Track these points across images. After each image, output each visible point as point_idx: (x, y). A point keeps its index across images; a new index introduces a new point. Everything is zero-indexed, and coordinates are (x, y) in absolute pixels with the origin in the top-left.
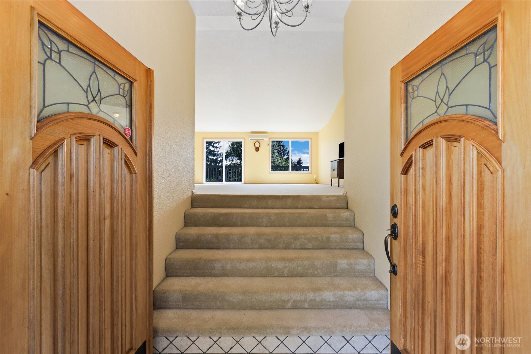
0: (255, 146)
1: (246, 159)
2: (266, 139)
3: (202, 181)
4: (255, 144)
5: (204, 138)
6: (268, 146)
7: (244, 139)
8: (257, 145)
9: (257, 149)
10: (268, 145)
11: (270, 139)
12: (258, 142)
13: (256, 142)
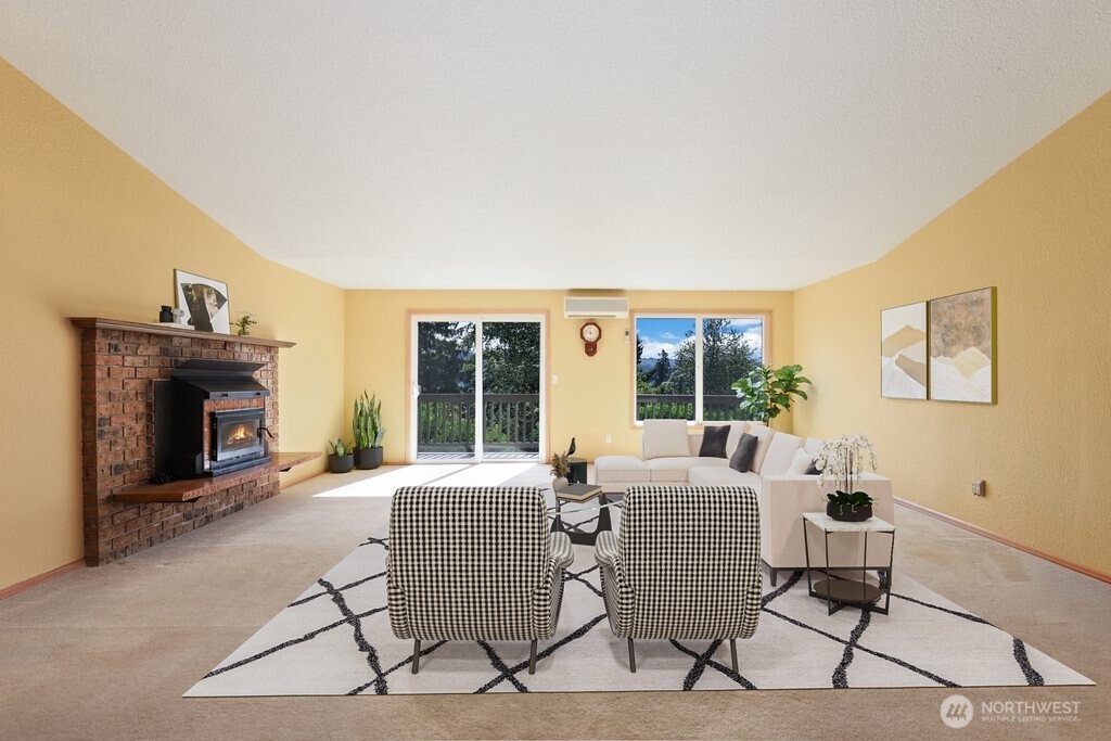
0: (582, 337)
1: (555, 379)
2: (623, 315)
3: (406, 453)
4: (582, 330)
5: (410, 312)
6: (628, 337)
7: (548, 314)
8: (591, 333)
9: (591, 348)
10: (627, 333)
11: (632, 312)
12: (595, 325)
13: (587, 324)
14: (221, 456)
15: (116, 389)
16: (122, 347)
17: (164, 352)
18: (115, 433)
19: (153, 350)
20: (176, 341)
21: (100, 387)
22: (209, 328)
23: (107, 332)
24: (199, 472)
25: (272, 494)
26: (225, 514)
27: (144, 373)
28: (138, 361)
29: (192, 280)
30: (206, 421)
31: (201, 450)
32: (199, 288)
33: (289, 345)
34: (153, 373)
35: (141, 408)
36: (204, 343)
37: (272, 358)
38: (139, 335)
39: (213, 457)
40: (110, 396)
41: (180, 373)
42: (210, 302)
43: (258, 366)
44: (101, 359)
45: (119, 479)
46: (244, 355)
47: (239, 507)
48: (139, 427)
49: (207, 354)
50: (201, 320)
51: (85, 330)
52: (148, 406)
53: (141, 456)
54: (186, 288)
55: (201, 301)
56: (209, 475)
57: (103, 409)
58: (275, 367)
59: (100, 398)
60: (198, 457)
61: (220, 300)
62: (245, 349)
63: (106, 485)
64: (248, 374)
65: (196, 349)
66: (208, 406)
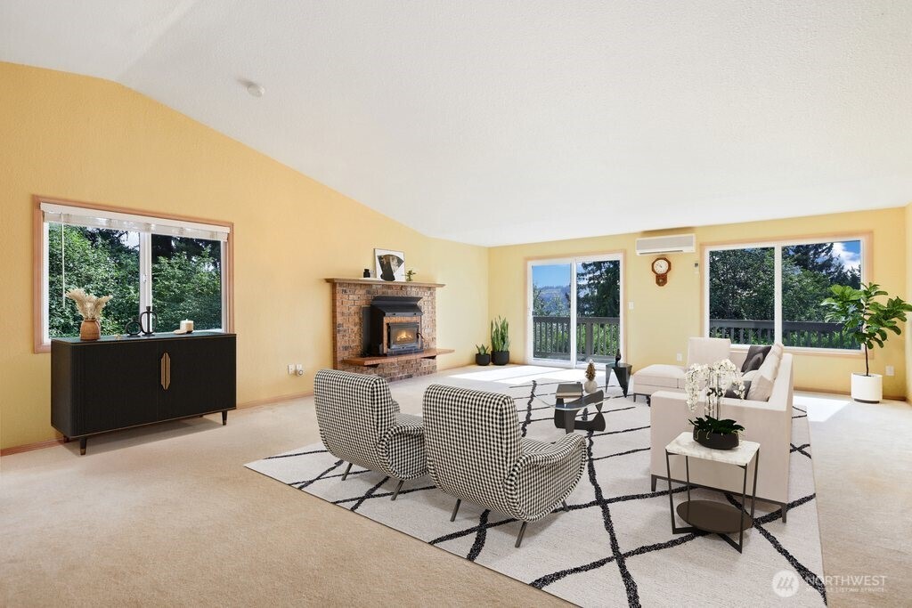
0: (653, 270)
1: (631, 305)
2: (691, 250)
3: (526, 358)
4: (653, 264)
5: (526, 259)
6: (697, 268)
7: (625, 253)
8: (661, 267)
9: (661, 279)
10: (696, 265)
11: (703, 246)
12: (665, 259)
13: (658, 259)
14: (393, 347)
15: (346, 311)
16: (348, 291)
17: (368, 292)
18: (345, 331)
19: (362, 292)
20: (374, 287)
21: (338, 310)
22: (392, 278)
23: (341, 284)
24: (381, 353)
25: (431, 372)
26: (401, 378)
27: (358, 303)
28: (355, 297)
29: (383, 253)
30: (385, 327)
31: (382, 342)
32: (387, 257)
33: (442, 286)
34: (363, 303)
35: (357, 320)
36: (389, 287)
37: (431, 294)
38: (355, 285)
39: (389, 347)
40: (343, 314)
41: (375, 303)
42: (393, 264)
43: (419, 299)
44: (338, 297)
45: (347, 353)
46: (413, 293)
47: (410, 376)
48: (356, 329)
49: (390, 293)
50: (388, 275)
51: (332, 283)
52: (360, 319)
53: (357, 343)
54: (380, 258)
55: (389, 264)
56: (385, 355)
57: (339, 320)
58: (434, 298)
59: (338, 315)
60: (381, 346)
61: (400, 262)
62: (413, 289)
63: (342, 355)
64: (413, 303)
65: (384, 290)
66: (386, 320)
